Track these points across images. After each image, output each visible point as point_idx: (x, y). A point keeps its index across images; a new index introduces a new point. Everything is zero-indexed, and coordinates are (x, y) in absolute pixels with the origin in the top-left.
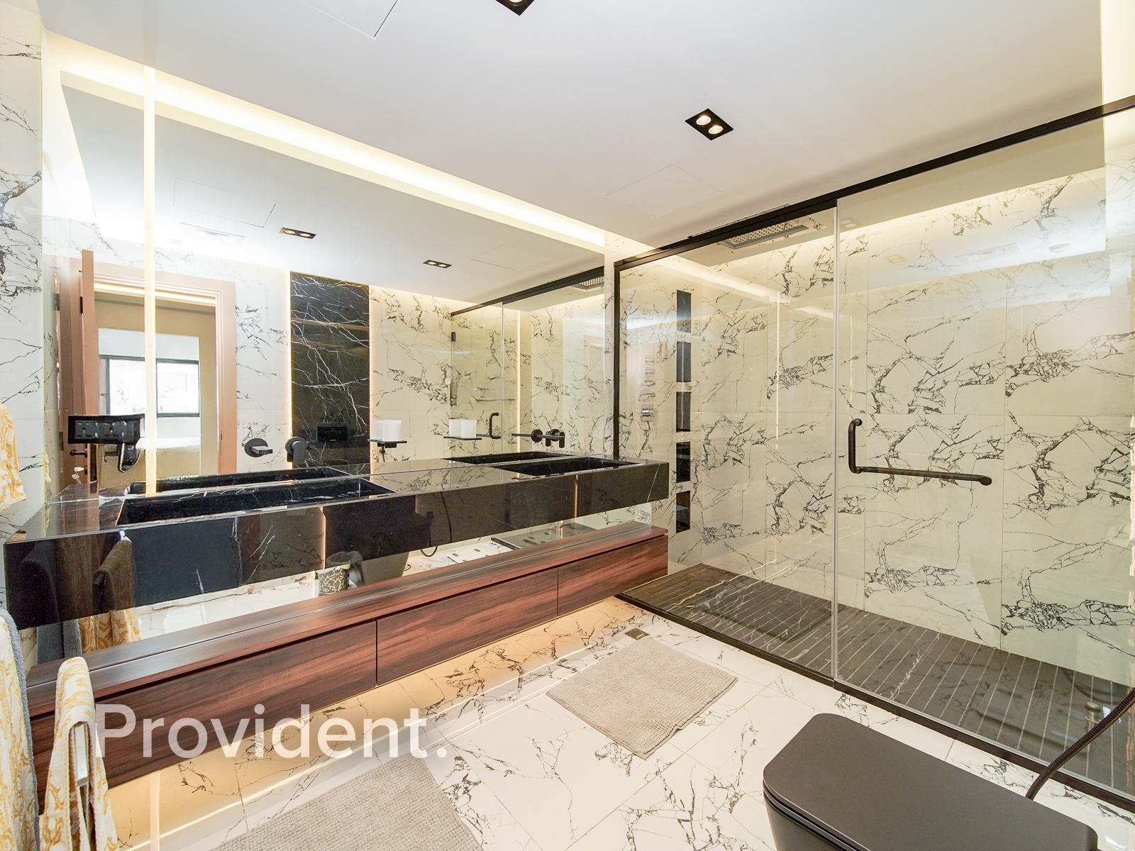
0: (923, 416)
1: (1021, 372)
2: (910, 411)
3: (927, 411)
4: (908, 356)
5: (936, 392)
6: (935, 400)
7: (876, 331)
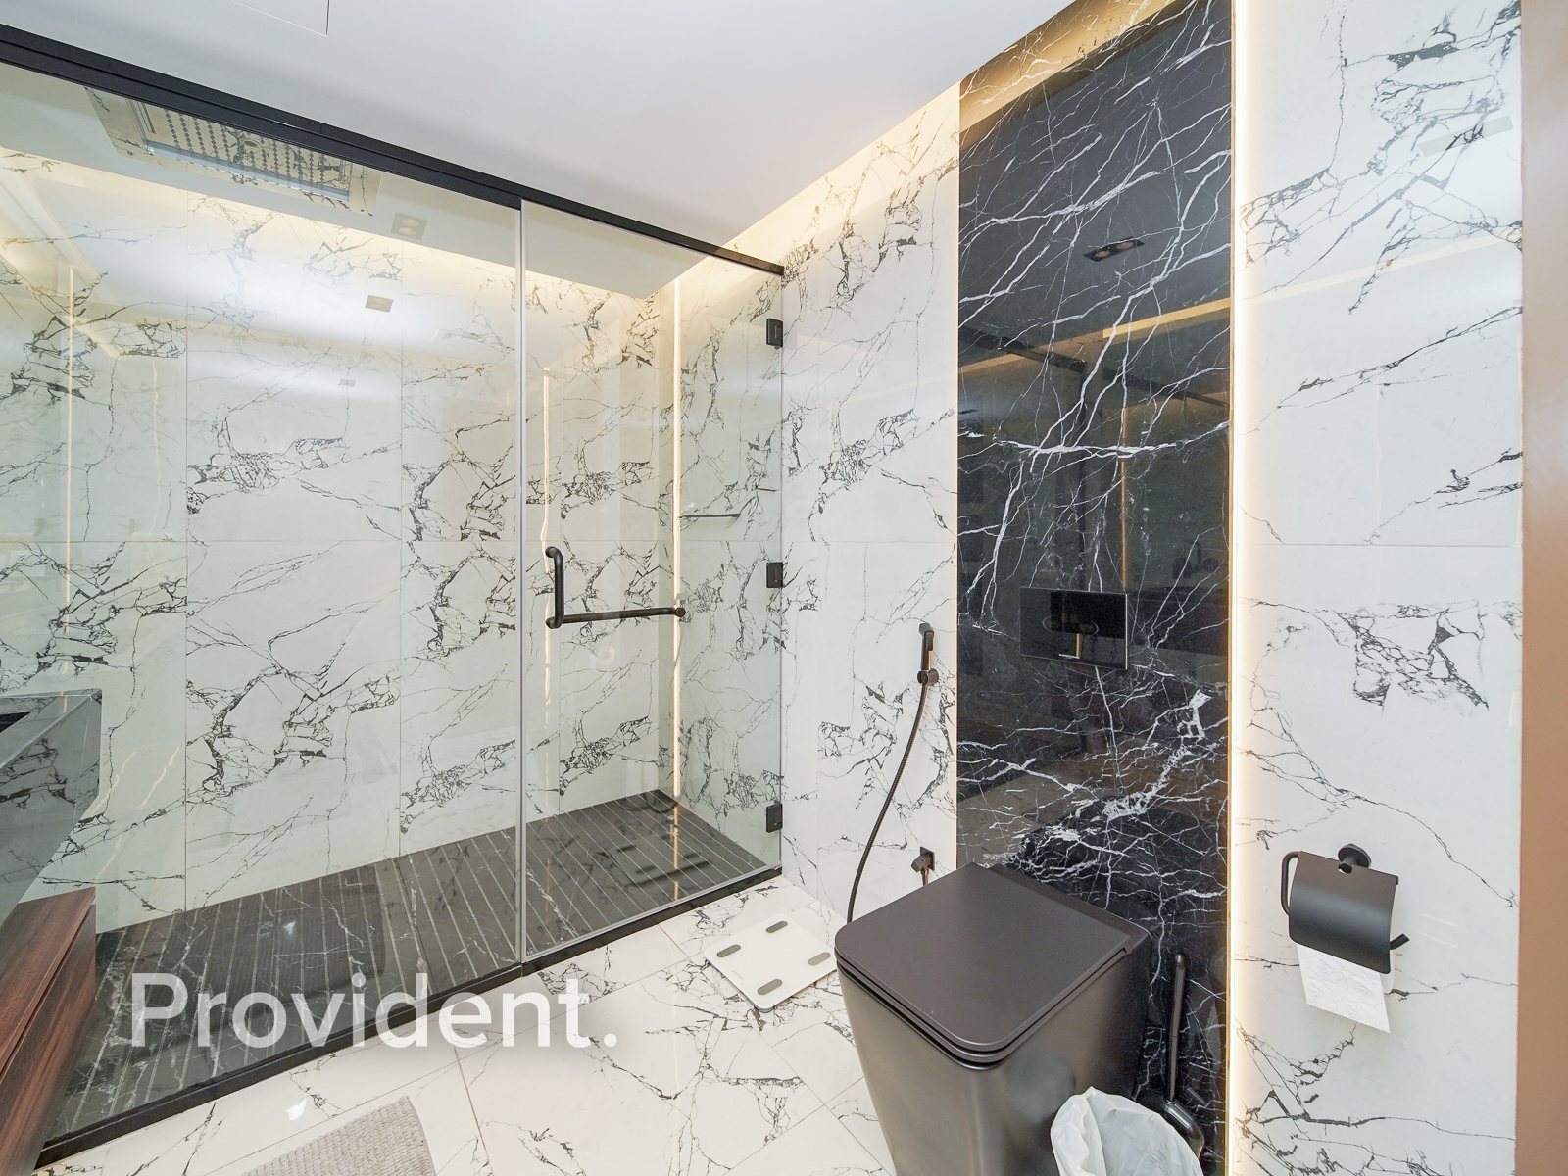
0: (480, 544)
1: (574, 492)
2: (464, 537)
3: (483, 536)
4: (459, 457)
5: (493, 511)
6: (493, 522)
7: (415, 412)
